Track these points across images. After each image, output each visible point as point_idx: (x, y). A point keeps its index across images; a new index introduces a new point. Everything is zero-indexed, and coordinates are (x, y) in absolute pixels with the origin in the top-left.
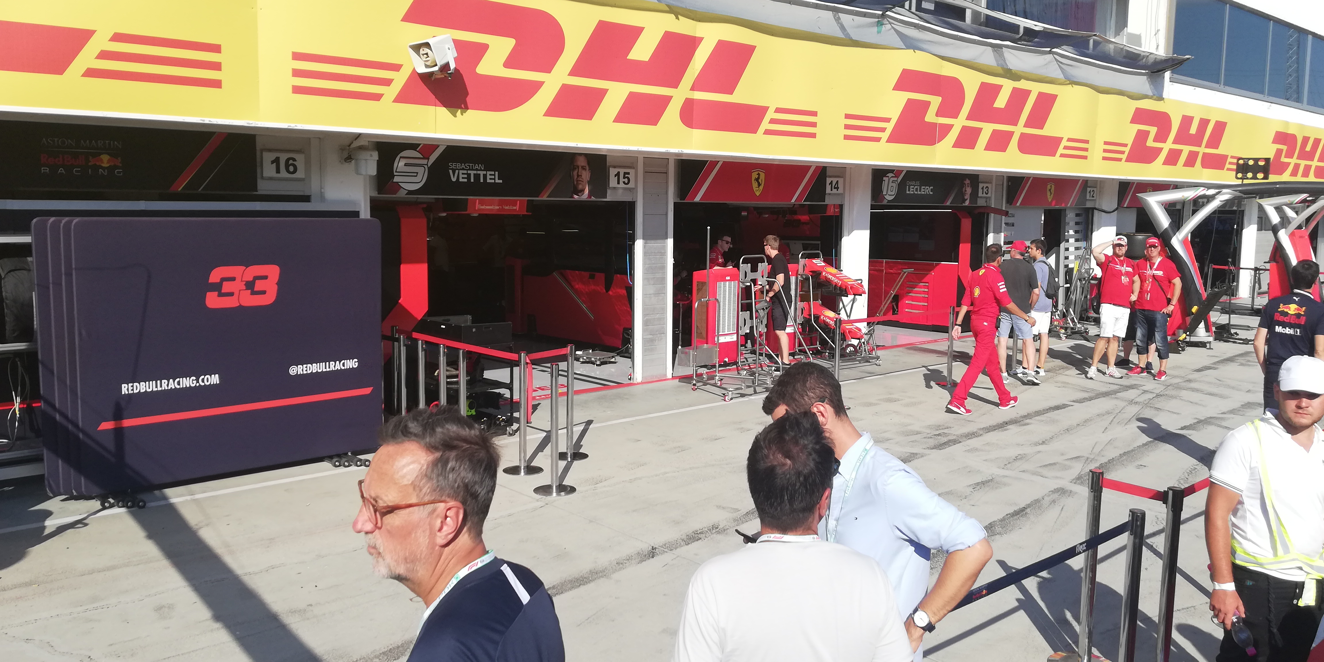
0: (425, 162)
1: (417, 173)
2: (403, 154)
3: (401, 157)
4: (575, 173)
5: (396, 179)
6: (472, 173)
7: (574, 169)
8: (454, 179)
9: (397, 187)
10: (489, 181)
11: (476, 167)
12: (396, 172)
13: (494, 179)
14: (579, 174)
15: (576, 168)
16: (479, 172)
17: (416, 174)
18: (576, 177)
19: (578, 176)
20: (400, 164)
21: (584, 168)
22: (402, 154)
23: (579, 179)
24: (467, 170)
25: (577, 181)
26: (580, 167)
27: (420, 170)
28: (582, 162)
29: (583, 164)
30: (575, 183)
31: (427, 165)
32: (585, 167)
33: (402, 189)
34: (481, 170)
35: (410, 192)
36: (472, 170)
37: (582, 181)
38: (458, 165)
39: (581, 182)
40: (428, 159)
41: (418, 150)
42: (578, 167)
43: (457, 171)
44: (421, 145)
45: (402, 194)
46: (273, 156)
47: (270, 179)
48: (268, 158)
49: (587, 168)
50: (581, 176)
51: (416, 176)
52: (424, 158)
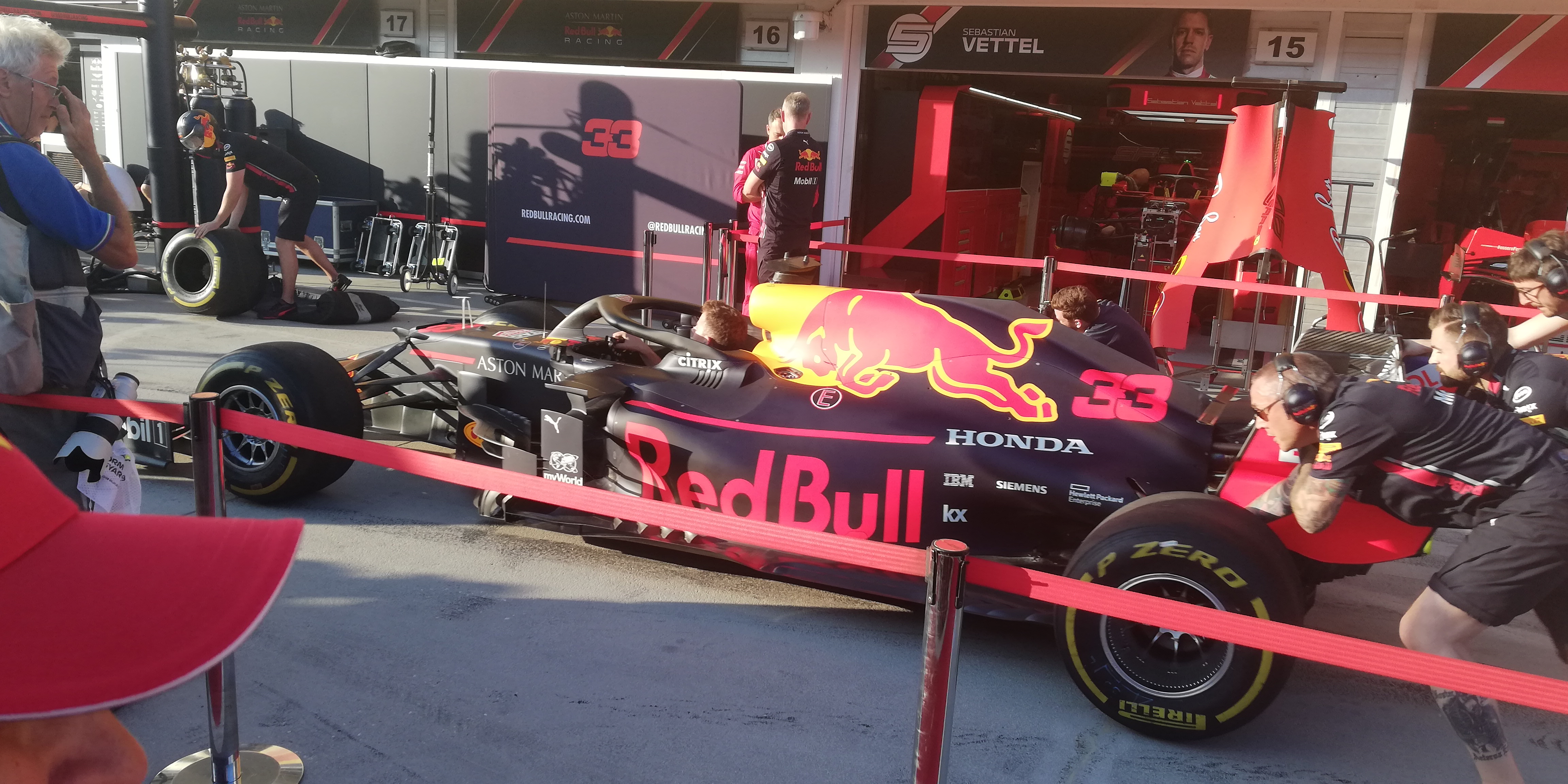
0: (930, 27)
1: (918, 42)
2: (901, 19)
3: (898, 23)
4: (1181, 40)
5: (889, 49)
7: (1179, 33)
8: (968, 49)
9: (891, 58)
12: (890, 40)
14: (1189, 40)
15: (1182, 33)
17: (916, 43)
18: (1181, 45)
19: (1186, 43)
20: (895, 32)
21: (1198, 31)
22: (900, 19)
23: (1186, 48)
24: (990, 37)
25: (1183, 51)
26: (1191, 31)
27: (922, 38)
28: (1197, 22)
29: (1198, 25)
30: (1179, 54)
31: (932, 31)
32: (1203, 29)
33: (896, 61)
35: (906, 65)
37: (1194, 52)
38: (977, 31)
39: (1189, 53)
40: (935, 24)
41: (921, 13)
42: (1187, 30)
43: (974, 39)
44: (927, 7)
45: (895, 66)
46: (756, 24)
47: (752, 49)
48: (750, 27)
49: (1207, 31)
50: (1192, 43)
51: (916, 45)
52: (929, 23)
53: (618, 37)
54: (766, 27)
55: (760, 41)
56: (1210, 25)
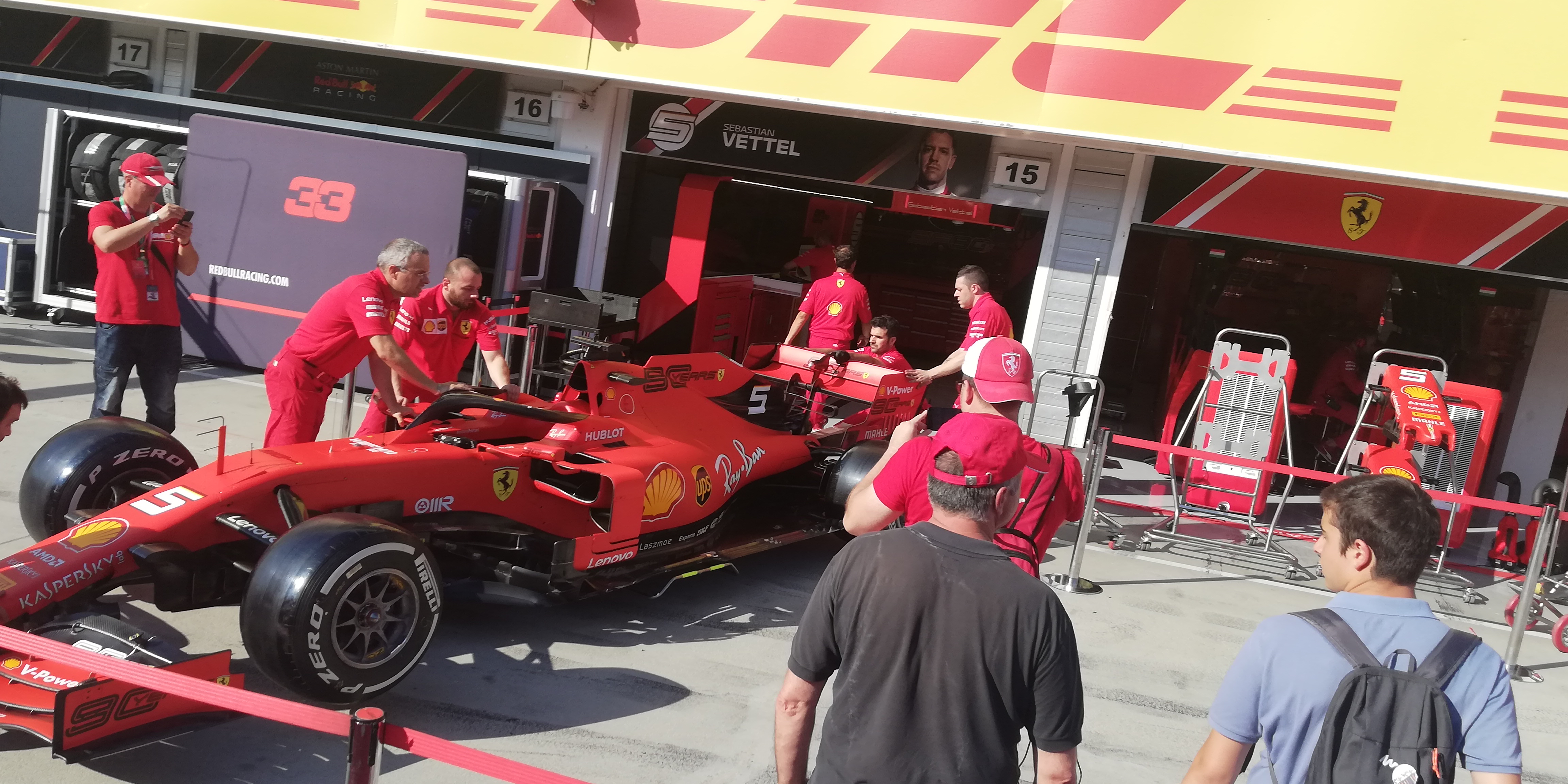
0: (692, 119)
1: (679, 131)
2: (665, 107)
3: (661, 111)
4: (927, 156)
5: (651, 136)
6: (756, 139)
7: (926, 150)
8: (728, 144)
9: (651, 144)
10: (778, 151)
11: (762, 133)
12: (652, 127)
13: (788, 150)
14: (934, 158)
15: (929, 150)
16: (765, 139)
17: (677, 133)
18: (927, 162)
19: (931, 160)
20: (659, 120)
21: (943, 151)
22: (663, 108)
23: (931, 165)
24: (749, 135)
25: (928, 168)
26: (937, 150)
27: (684, 129)
28: (942, 142)
29: (943, 145)
30: (924, 170)
31: (694, 123)
32: (948, 149)
33: (656, 147)
34: (770, 137)
35: (666, 153)
36: (757, 135)
37: (938, 170)
38: (737, 128)
39: (934, 170)
40: (697, 116)
41: (684, 104)
42: (934, 149)
43: (734, 135)
44: (690, 99)
45: (655, 153)
46: (518, 96)
47: (512, 119)
48: (512, 97)
49: (951, 151)
50: (937, 161)
51: (677, 135)
52: (691, 115)
53: (371, 93)
54: (528, 98)
55: (521, 113)
56: (955, 145)
